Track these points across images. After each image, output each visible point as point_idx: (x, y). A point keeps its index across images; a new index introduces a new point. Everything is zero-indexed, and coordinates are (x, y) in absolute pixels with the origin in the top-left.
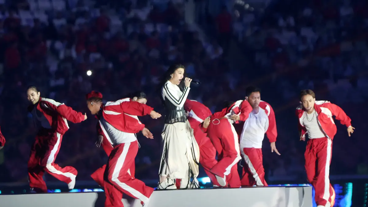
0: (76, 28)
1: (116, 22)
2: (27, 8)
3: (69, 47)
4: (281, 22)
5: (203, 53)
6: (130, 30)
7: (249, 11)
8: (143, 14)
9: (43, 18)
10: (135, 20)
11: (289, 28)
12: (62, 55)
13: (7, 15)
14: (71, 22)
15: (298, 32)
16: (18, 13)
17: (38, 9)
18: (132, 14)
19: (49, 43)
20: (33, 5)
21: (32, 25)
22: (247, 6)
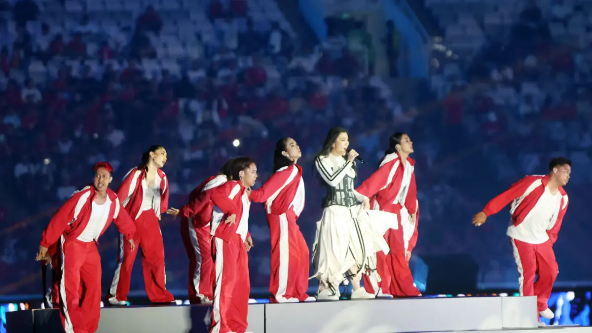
0: (218, 82)
1: (273, 74)
2: (153, 55)
3: (209, 107)
4: (495, 75)
5: (390, 116)
6: (292, 84)
7: (451, 60)
8: (309, 63)
9: (174, 69)
10: (298, 72)
11: (505, 82)
12: (199, 119)
13: (126, 65)
14: (212, 73)
15: (518, 90)
16: (140, 62)
17: (167, 57)
18: (293, 64)
19: (181, 103)
20: (160, 52)
21: (160, 78)
22: (449, 53)
